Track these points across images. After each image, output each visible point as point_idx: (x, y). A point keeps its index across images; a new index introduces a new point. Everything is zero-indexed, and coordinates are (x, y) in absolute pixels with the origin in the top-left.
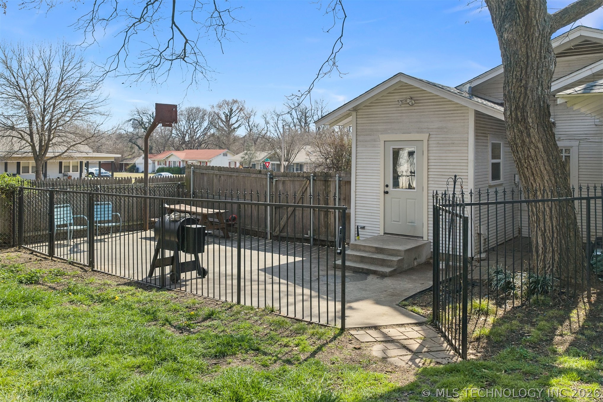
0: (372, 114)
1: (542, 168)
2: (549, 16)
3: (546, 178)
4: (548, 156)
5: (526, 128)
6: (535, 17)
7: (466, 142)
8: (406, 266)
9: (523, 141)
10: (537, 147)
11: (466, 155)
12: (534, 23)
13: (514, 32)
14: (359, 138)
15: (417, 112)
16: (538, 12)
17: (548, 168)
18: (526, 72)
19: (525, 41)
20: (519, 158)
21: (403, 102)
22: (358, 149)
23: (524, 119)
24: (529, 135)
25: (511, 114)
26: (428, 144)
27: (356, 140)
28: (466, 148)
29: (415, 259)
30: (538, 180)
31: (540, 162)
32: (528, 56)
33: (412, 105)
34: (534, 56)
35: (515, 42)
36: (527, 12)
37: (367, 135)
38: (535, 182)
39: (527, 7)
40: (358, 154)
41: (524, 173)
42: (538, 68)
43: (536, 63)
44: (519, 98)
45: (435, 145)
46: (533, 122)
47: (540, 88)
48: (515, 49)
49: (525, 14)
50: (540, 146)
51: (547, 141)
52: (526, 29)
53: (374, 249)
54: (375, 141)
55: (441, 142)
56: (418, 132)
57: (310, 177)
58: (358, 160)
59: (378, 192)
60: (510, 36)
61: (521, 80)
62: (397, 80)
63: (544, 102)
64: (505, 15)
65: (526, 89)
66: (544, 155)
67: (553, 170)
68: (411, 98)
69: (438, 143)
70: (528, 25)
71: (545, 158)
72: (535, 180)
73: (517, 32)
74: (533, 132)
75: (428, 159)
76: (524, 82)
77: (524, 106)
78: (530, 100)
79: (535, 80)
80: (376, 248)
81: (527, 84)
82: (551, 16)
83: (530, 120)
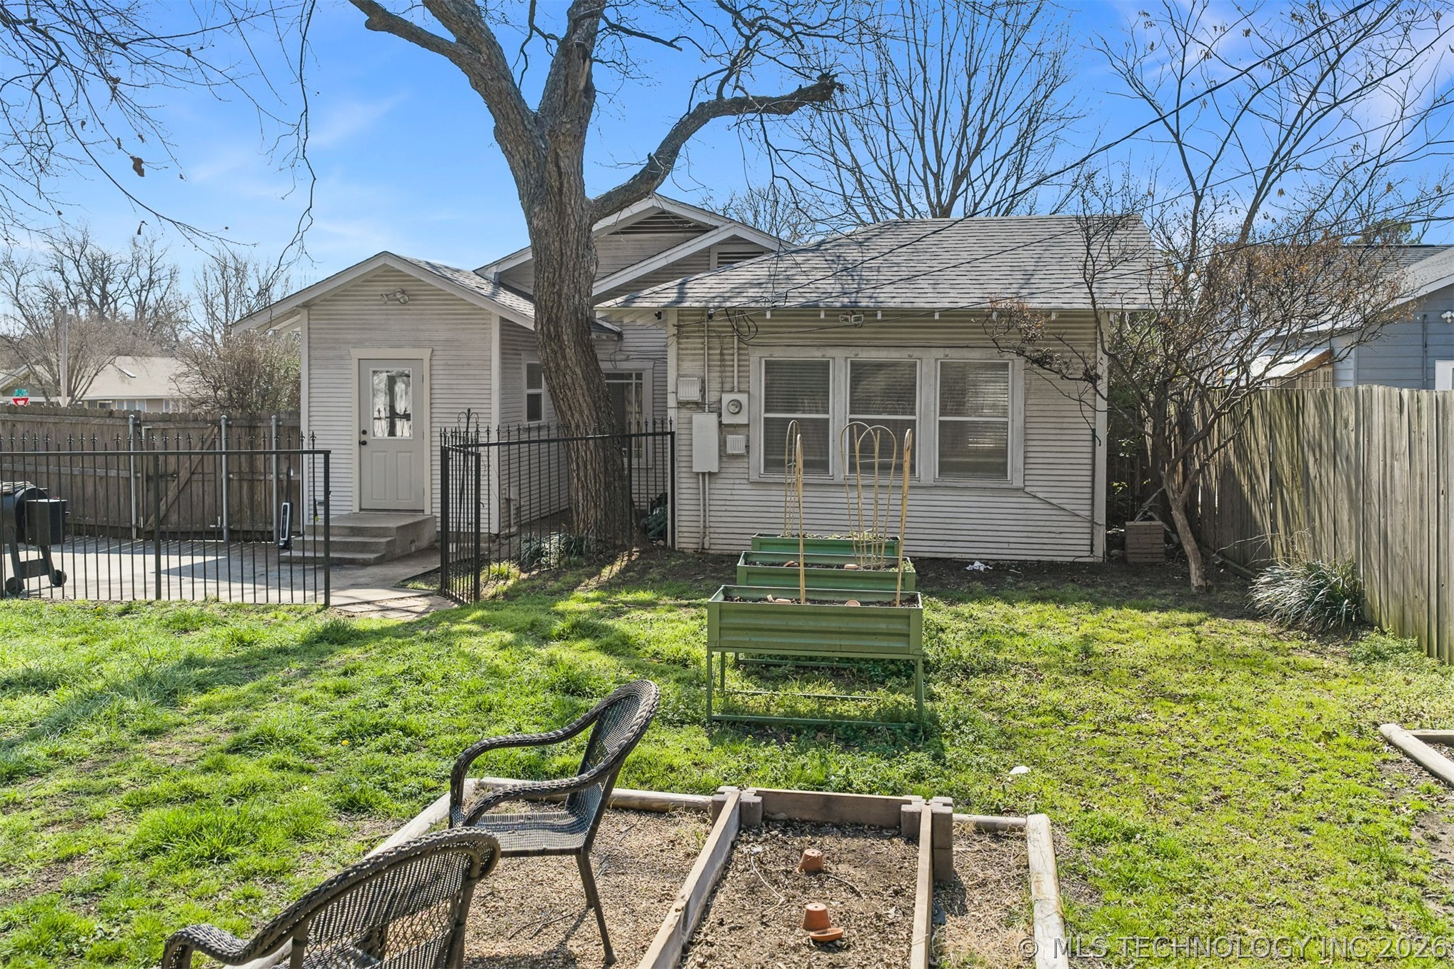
0: (337, 314)
1: (581, 400)
2: (589, 202)
3: (586, 412)
4: (588, 384)
5: (561, 347)
6: (570, 204)
7: (488, 363)
8: (398, 551)
9: (558, 365)
10: (574, 373)
11: (488, 382)
12: (569, 211)
13: (545, 220)
14: (315, 353)
15: (413, 314)
16: (573, 197)
17: (588, 400)
18: (560, 275)
19: (558, 233)
20: (553, 387)
21: (390, 297)
22: (312, 372)
23: (558, 336)
24: (564, 357)
25: (542, 328)
26: (431, 365)
27: (309, 356)
28: (488, 372)
29: (413, 542)
30: (577, 415)
31: (579, 391)
32: (562, 254)
33: (405, 303)
34: (569, 253)
35: (546, 233)
36: (561, 196)
37: (328, 348)
38: (573, 418)
39: (560, 190)
40: (312, 381)
41: (559, 407)
42: (574, 271)
43: (572, 263)
44: (552, 308)
45: (441, 367)
46: (568, 341)
47: (577, 296)
48: (546, 242)
49: (558, 199)
50: (578, 371)
51: (587, 365)
52: (559, 218)
53: (347, 531)
54: (341, 358)
55: (450, 362)
56: (414, 347)
57: (220, 421)
58: (312, 390)
59: (349, 442)
60: (541, 224)
61: (554, 285)
62: (380, 262)
63: (582, 314)
64: (535, 194)
65: (560, 296)
66: (583, 383)
67: (595, 403)
68: (403, 292)
69: (446, 365)
70: (561, 213)
71: (585, 387)
72: (572, 415)
73: (549, 221)
74: (570, 353)
75: (431, 389)
76: (557, 287)
77: (558, 319)
78: (565, 312)
79: (572, 286)
80: (351, 528)
81: (560, 289)
82: (589, 201)
83: (565, 338)
